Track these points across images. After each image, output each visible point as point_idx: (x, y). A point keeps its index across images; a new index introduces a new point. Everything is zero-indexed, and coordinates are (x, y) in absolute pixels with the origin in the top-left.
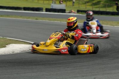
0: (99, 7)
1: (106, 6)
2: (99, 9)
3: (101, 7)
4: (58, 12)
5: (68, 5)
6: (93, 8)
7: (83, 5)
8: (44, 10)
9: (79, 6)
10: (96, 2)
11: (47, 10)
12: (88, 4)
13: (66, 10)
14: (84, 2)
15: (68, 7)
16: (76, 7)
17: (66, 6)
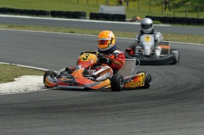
0: (185, 11)
1: (199, 9)
2: (186, 15)
3: (189, 12)
4: (113, 20)
5: (130, 8)
6: (174, 12)
7: (157, 8)
8: (88, 17)
9: (150, 9)
10: (179, 2)
11: (94, 16)
13: (127, 16)
14: (160, 3)
15: (131, 10)
16: (145, 12)
17: (128, 9)
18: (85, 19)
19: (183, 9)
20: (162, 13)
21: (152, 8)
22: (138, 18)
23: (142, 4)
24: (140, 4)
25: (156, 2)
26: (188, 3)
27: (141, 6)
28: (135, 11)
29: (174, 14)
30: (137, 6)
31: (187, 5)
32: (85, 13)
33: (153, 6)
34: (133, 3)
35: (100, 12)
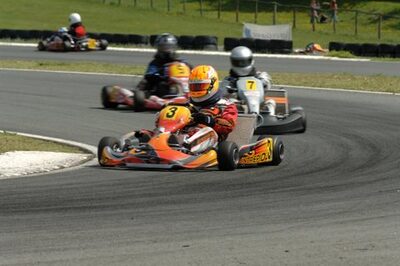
15: (320, 32)
16: (346, 35)
18: (217, 50)
20: (379, 37)
21: (359, 28)
22: (317, 46)
25: (370, 16)
27: (341, 24)
28: (327, 34)
32: (216, 38)
33: (365, 25)
35: (244, 36)
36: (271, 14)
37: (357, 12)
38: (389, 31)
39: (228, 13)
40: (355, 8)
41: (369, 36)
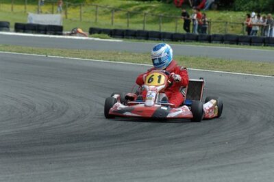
0: (143, 22)
1: (161, 19)
2: (144, 27)
3: (149, 22)
4: (45, 34)
5: (69, 16)
6: (128, 23)
7: (104, 18)
8: (13, 29)
9: (96, 19)
10: (135, 10)
11: (20, 27)
12: (116, 14)
13: (64, 28)
14: (109, 10)
15: (71, 20)
16: (89, 22)
17: (66, 18)
18: (8, 31)
19: (139, 18)
20: (112, 24)
21: (99, 17)
22: (80, 30)
23: (85, 12)
24: (82, 11)
25: (104, 9)
26: (147, 11)
27: (85, 14)
28: (76, 21)
29: (128, 26)
30: (79, 14)
31: (145, 14)
32: (8, 23)
33: (100, 15)
34: (74, 10)
35: (28, 22)
36: (36, 6)
37: (97, 6)
38: (118, 20)
39: (6, 5)
40: (93, 3)
41: (105, 22)
